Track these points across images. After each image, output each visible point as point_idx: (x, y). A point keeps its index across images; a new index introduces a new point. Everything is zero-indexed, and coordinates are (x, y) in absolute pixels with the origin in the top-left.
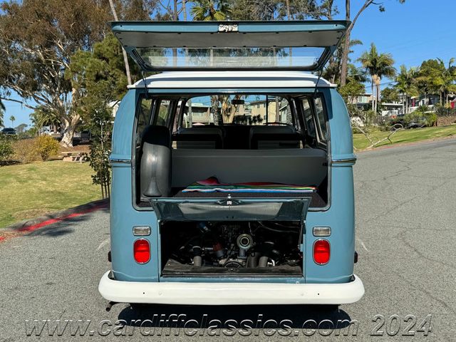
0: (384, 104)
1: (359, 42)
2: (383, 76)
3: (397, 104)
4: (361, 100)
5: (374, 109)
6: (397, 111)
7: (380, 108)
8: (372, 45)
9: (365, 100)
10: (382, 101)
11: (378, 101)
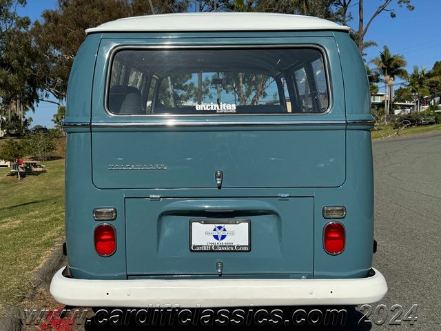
0: (397, 103)
1: (374, 44)
2: (396, 76)
3: (409, 104)
4: (374, 100)
5: (387, 108)
6: (409, 110)
7: (393, 107)
8: (385, 47)
9: (378, 100)
10: (396, 101)
11: (390, 101)
